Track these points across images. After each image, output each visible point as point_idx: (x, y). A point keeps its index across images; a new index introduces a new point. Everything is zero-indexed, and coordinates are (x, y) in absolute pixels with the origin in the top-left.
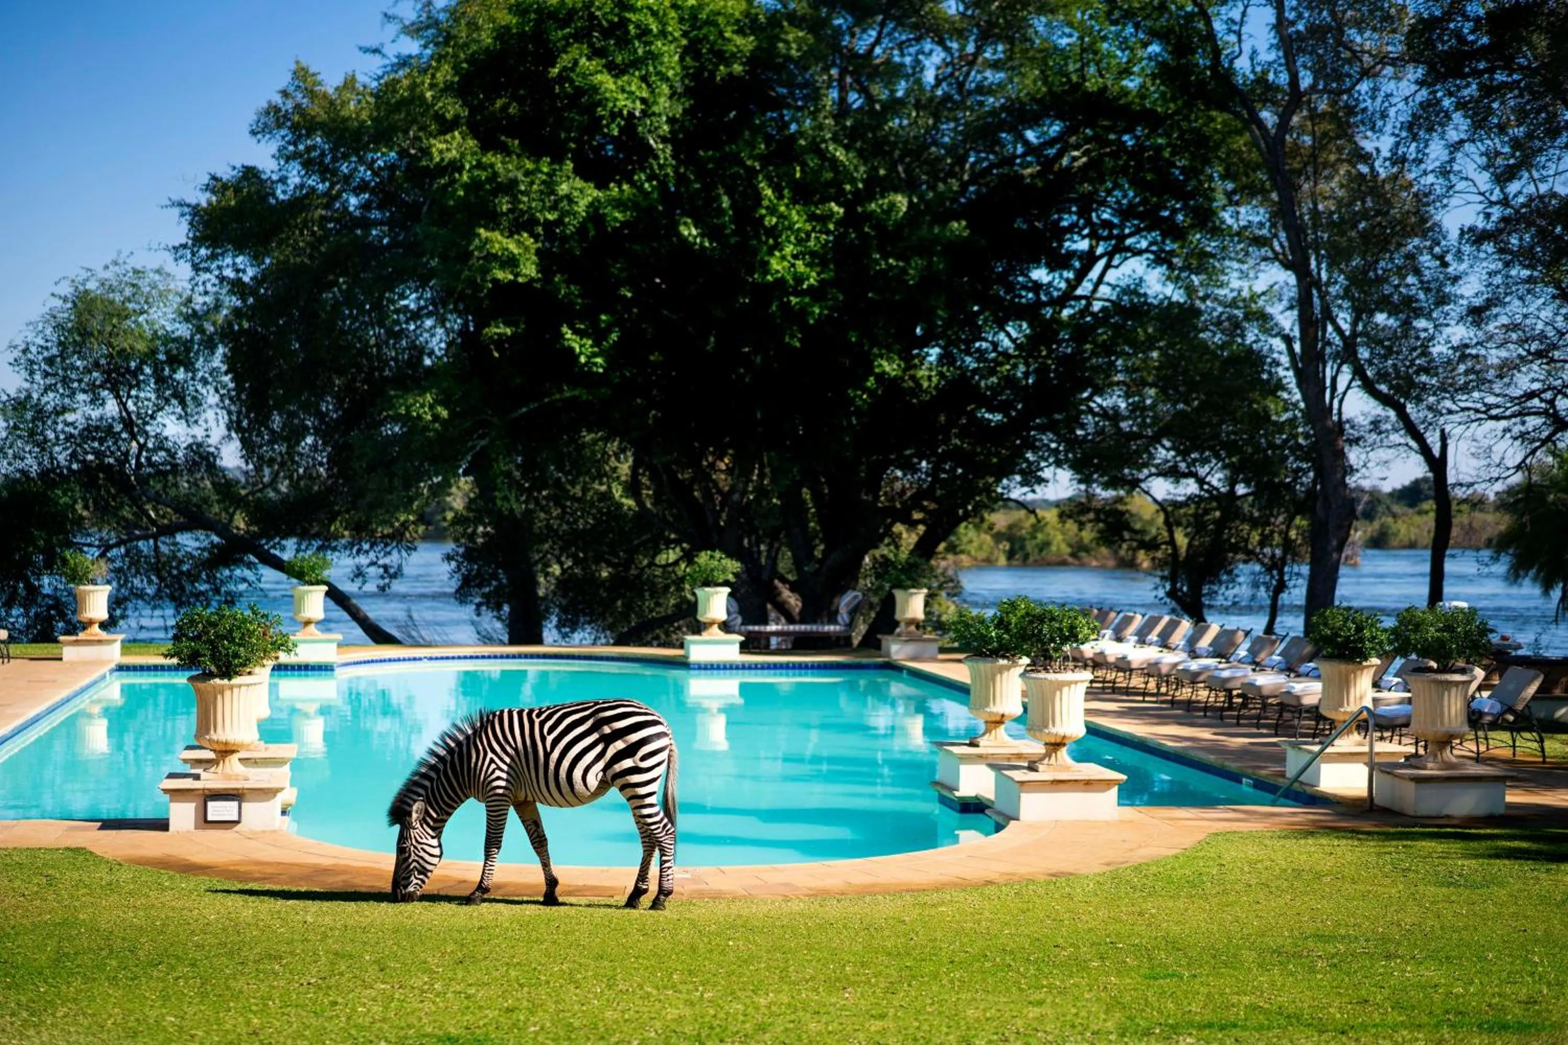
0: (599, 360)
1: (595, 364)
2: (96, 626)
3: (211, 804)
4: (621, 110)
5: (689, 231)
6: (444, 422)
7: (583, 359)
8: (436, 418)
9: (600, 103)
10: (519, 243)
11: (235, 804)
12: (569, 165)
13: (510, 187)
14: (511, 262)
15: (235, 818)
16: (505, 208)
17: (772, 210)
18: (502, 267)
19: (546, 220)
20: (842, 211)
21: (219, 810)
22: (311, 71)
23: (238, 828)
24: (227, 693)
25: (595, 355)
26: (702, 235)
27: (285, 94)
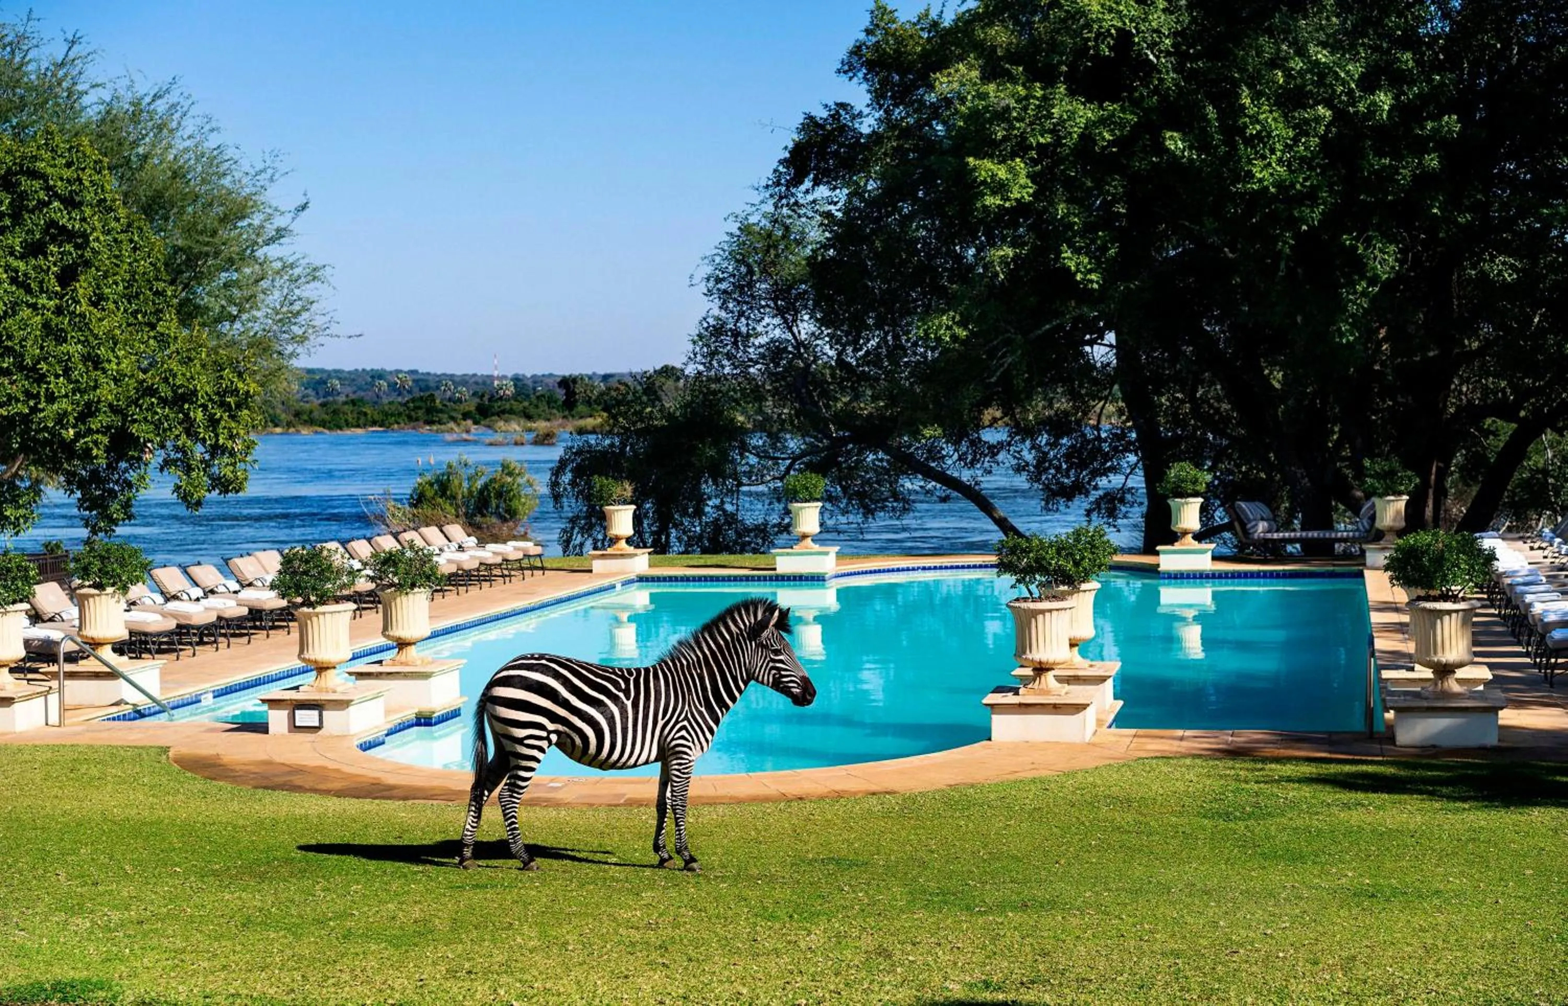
0: (1093, 277)
1: (1092, 281)
2: (623, 542)
3: (297, 712)
4: (1108, 31)
5: (1175, 142)
6: (964, 342)
7: (1079, 277)
8: (954, 338)
9: (1088, 26)
10: (1011, 170)
11: (315, 713)
12: (1062, 89)
13: (1003, 115)
14: (1000, 188)
15: (317, 724)
16: (1000, 135)
17: (1255, 120)
18: (994, 193)
19: (1038, 143)
20: (1328, 113)
21: (306, 718)
22: (889, 8)
23: (320, 732)
24: (315, 619)
25: (1090, 271)
26: (1191, 148)
27: (868, 32)
